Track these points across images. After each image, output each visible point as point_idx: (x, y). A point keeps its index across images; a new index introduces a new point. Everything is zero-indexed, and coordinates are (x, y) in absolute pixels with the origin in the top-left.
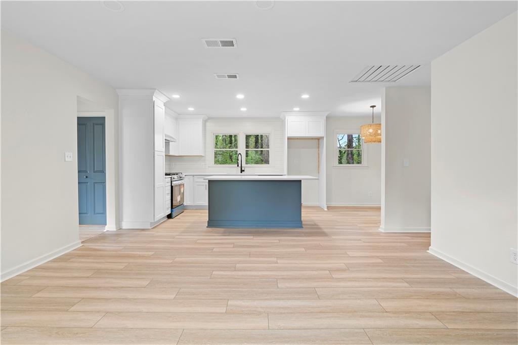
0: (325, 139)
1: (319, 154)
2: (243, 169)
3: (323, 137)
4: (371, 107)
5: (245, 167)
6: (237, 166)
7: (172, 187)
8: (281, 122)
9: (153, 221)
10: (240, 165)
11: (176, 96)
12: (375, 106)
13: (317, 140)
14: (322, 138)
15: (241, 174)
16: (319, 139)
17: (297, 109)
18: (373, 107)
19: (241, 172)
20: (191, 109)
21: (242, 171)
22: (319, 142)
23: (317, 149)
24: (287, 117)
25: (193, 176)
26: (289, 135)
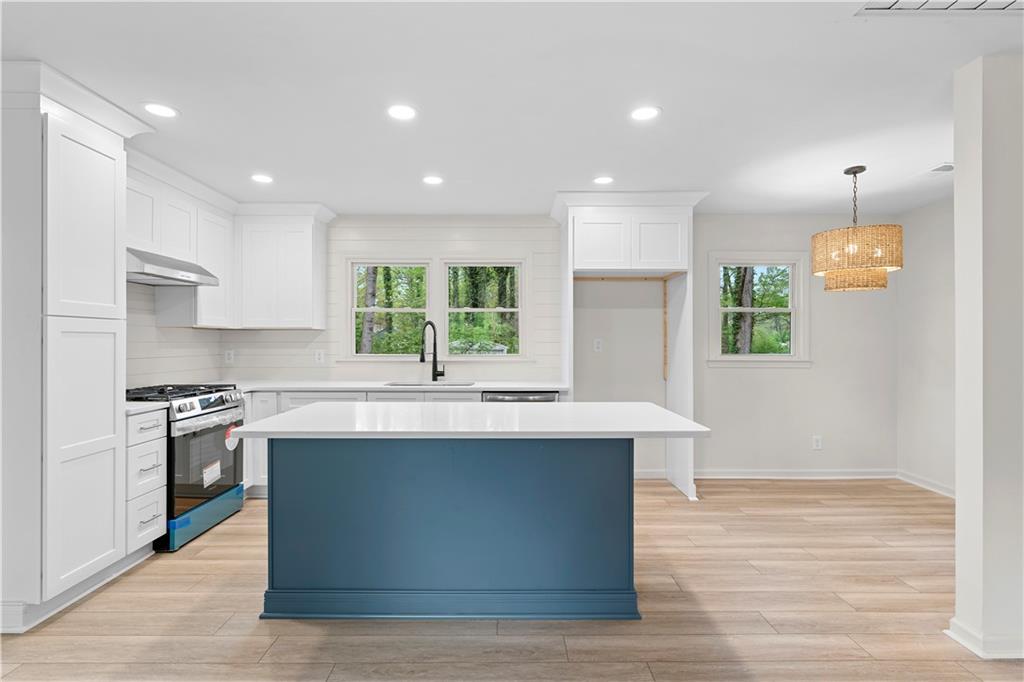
0: (690, 278)
1: (665, 323)
2: (440, 368)
3: (683, 274)
4: (847, 172)
5: (445, 363)
6: (418, 359)
7: (171, 441)
8: (557, 229)
9: (38, 602)
10: (429, 358)
11: (161, 111)
12: (862, 169)
13: (661, 283)
14: (680, 275)
15: (435, 382)
16: (665, 280)
17: (604, 180)
18: (854, 171)
19: (435, 379)
20: (262, 179)
21: (437, 375)
22: (665, 287)
23: (661, 311)
24: (571, 210)
25: (278, 392)
26: (579, 266)
